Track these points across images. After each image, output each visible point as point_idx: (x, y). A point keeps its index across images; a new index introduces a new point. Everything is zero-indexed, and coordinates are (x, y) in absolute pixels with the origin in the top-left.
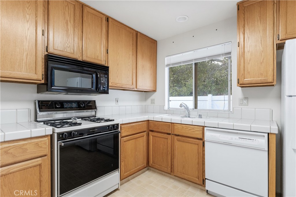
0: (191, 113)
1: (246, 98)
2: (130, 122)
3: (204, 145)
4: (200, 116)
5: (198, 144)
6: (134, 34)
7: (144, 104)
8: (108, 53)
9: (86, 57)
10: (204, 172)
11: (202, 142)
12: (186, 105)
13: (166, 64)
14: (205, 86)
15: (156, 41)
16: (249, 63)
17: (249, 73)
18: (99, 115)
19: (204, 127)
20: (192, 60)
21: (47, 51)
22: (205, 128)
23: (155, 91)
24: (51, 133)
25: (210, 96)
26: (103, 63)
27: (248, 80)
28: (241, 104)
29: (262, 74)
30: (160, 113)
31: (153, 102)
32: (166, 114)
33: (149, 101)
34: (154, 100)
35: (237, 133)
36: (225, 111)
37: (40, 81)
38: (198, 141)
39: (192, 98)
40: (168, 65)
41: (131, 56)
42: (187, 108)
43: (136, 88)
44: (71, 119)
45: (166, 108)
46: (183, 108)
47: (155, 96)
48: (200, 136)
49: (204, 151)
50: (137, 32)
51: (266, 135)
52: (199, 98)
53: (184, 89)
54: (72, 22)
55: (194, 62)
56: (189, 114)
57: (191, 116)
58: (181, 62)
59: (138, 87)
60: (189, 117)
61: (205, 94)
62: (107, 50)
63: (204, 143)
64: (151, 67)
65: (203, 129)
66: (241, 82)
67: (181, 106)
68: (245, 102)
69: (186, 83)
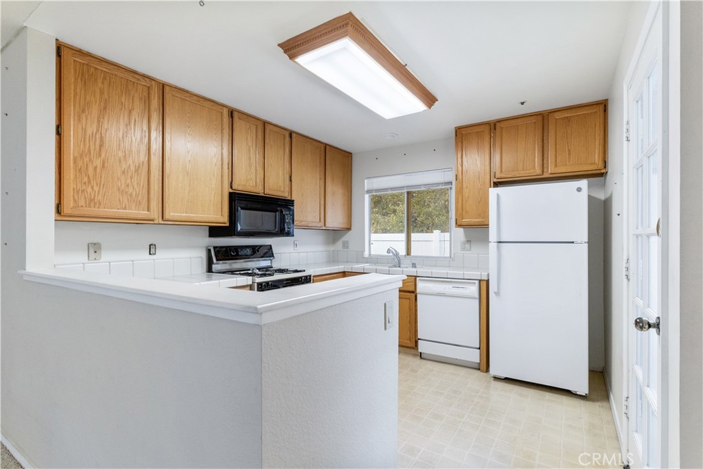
0: (402, 262)
1: (469, 241)
2: (323, 273)
3: (416, 300)
4: (414, 266)
5: (409, 299)
6: (323, 149)
7: (332, 248)
8: (291, 181)
9: (269, 189)
10: (416, 331)
11: (414, 295)
12: (396, 251)
13: (366, 190)
14: (429, 215)
15: (351, 154)
16: (467, 201)
17: (467, 212)
18: (276, 266)
19: (416, 277)
20: (402, 188)
21: (231, 187)
22: (418, 278)
23: (349, 229)
24: (251, 283)
25: (437, 232)
26: (286, 195)
27: (466, 221)
28: (463, 249)
29: (480, 215)
30: (357, 262)
31: (345, 245)
32: (367, 263)
33: (339, 245)
34: (347, 242)
35: (451, 282)
36: (446, 258)
37: (225, 223)
38: (409, 294)
39: (403, 236)
40: (368, 192)
41: (318, 181)
42: (396, 255)
43: (325, 226)
44: (249, 270)
45: (366, 254)
46: (391, 254)
47: (348, 237)
48: (412, 289)
49: (416, 306)
50: (326, 145)
51: (477, 282)
52: (414, 236)
53: (393, 219)
54: (254, 147)
55: (405, 191)
56: (399, 263)
57: (401, 266)
58: (387, 189)
59: (327, 226)
60: (399, 267)
61: (428, 228)
62: (291, 177)
63: (416, 296)
64: (344, 194)
65: (415, 280)
66: (459, 223)
67: (389, 251)
68: (467, 246)
69: (397, 208)
